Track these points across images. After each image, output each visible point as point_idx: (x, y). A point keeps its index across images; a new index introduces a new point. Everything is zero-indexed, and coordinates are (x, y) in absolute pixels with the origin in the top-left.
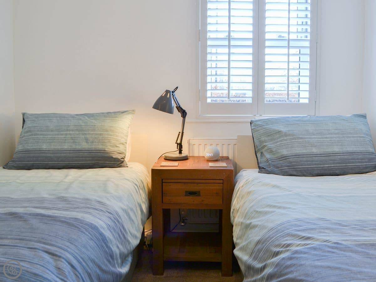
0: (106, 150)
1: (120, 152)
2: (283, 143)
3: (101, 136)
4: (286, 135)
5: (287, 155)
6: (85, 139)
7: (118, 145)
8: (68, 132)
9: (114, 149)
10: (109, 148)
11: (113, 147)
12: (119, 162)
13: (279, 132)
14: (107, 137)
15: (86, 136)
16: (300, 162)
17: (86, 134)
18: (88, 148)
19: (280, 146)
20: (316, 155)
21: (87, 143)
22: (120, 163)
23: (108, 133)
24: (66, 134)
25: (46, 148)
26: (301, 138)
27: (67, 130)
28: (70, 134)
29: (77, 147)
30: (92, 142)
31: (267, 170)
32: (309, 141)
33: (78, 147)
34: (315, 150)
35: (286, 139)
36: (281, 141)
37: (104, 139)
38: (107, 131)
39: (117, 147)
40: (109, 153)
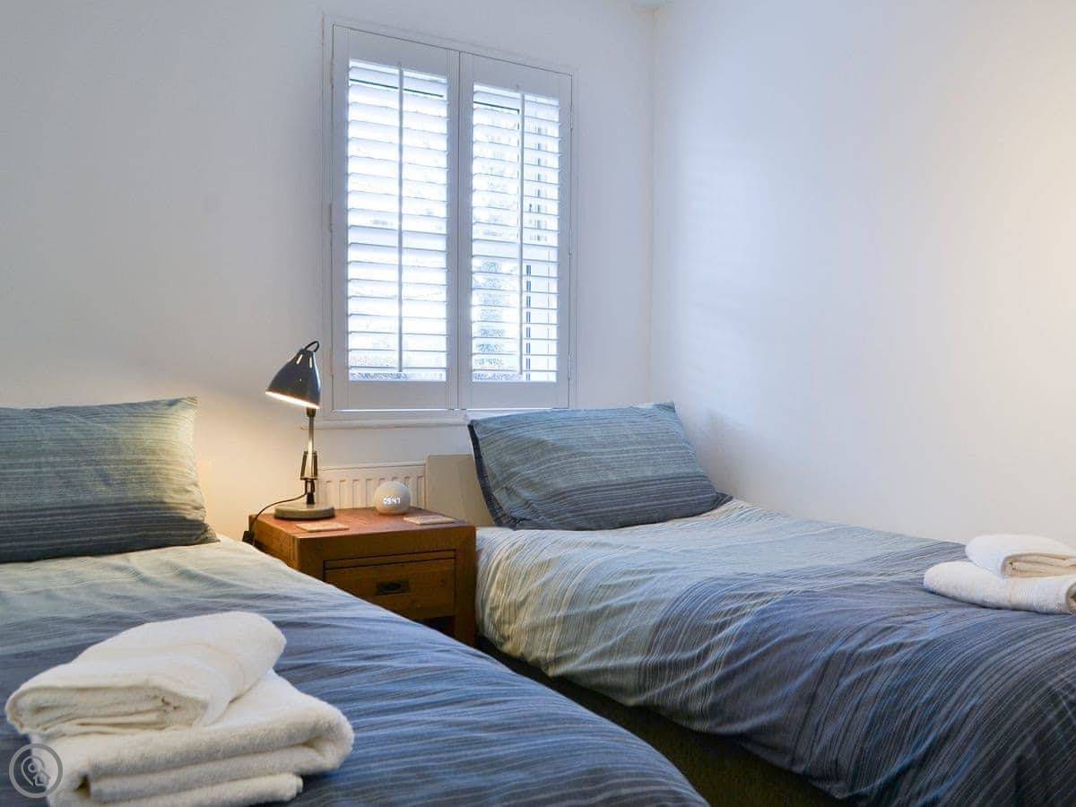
0: (166, 500)
2: (553, 466)
3: (144, 466)
4: (555, 448)
5: (567, 490)
6: (100, 476)
7: (189, 488)
8: (43, 459)
9: (183, 497)
10: (172, 498)
11: (178, 492)
12: (200, 529)
13: (540, 443)
14: (158, 469)
15: (98, 467)
16: (592, 502)
17: (97, 463)
18: (116, 499)
19: (546, 473)
20: (617, 486)
21: (107, 485)
22: (202, 531)
23: (158, 457)
24: (38, 465)
26: (585, 454)
27: (37, 454)
29: (81, 498)
30: (123, 483)
31: (535, 523)
32: (599, 459)
33: (85, 498)
34: (612, 477)
35: (559, 457)
36: (549, 461)
37: (153, 473)
38: (152, 452)
39: (188, 491)
40: (174, 508)
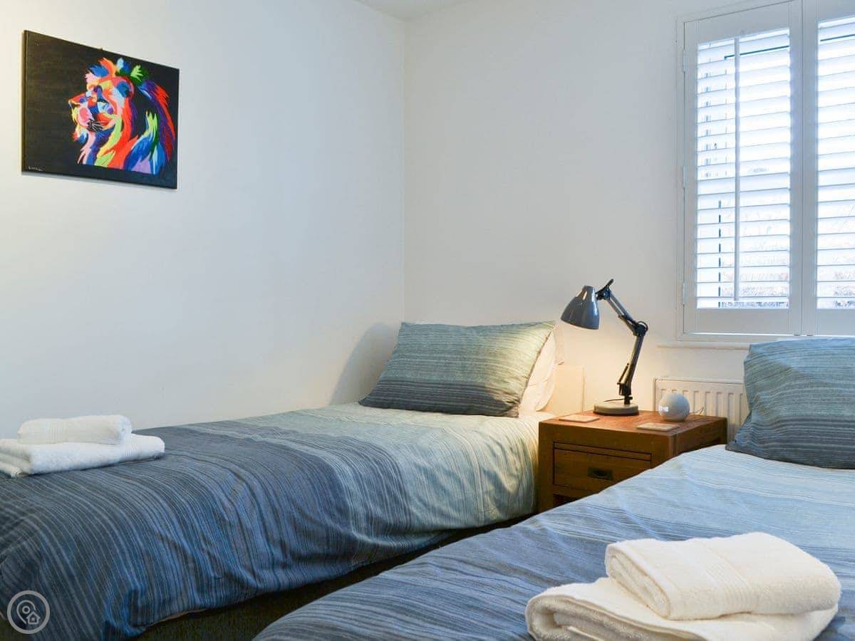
0: (486, 386)
1: (507, 391)
2: (786, 394)
3: (485, 363)
4: (796, 376)
6: (462, 367)
7: (506, 380)
8: (443, 355)
9: (499, 385)
10: (492, 384)
11: (497, 381)
12: (502, 407)
13: (787, 370)
14: (493, 366)
15: (464, 362)
16: (806, 434)
17: (464, 359)
19: (779, 399)
21: (462, 373)
22: (504, 409)
23: (496, 359)
24: (440, 358)
25: (410, 378)
26: (826, 385)
27: (443, 352)
28: (445, 359)
30: (471, 372)
32: (841, 391)
33: (450, 379)
35: (794, 385)
36: (785, 388)
37: (488, 368)
38: (495, 355)
39: (505, 382)
40: (489, 391)
